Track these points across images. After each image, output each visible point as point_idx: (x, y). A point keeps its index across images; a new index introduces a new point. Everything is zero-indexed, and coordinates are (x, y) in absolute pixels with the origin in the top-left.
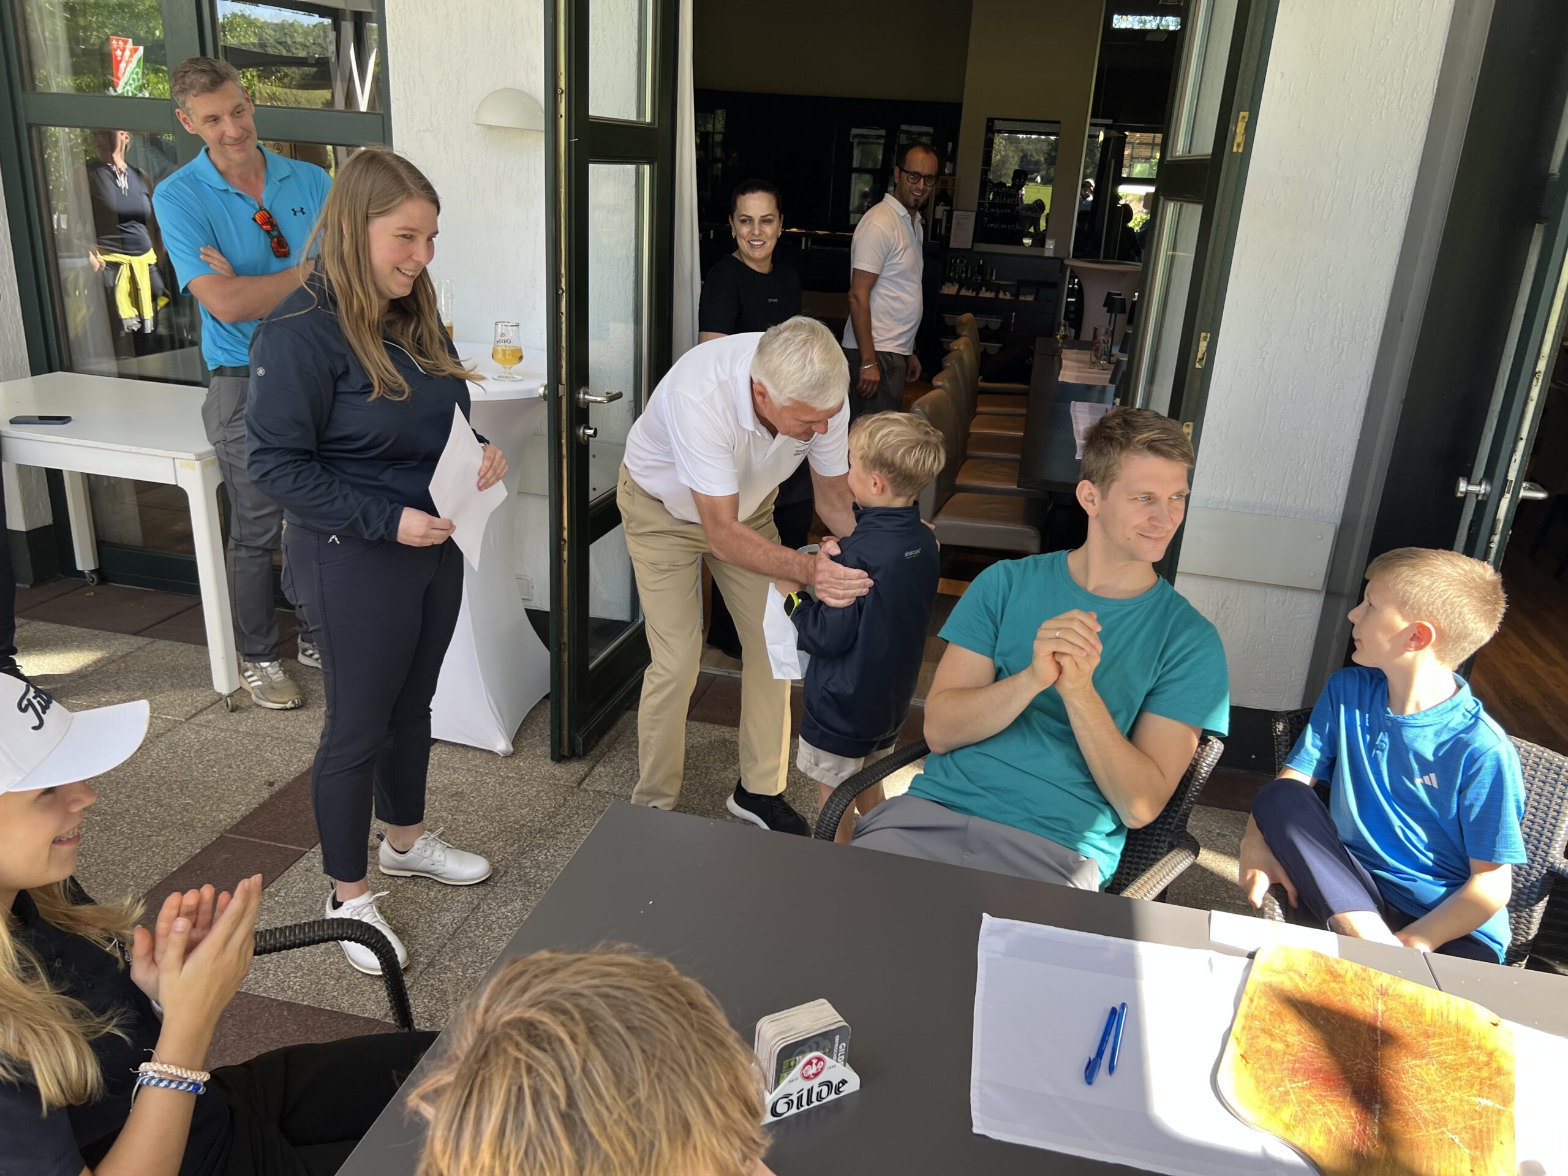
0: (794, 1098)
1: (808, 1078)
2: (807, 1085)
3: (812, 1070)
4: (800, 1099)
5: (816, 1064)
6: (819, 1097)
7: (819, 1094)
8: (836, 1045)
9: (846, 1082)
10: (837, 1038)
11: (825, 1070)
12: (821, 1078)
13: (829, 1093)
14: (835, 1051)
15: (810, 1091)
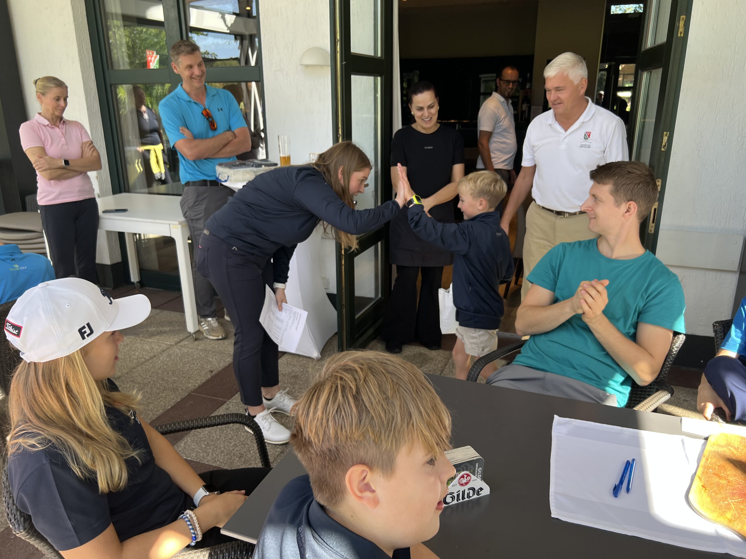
0: (455, 495)
1: (462, 485)
2: (462, 489)
3: (464, 481)
4: (458, 495)
5: (466, 478)
6: (469, 497)
7: (468, 494)
8: (477, 469)
9: (483, 489)
10: (477, 465)
11: (471, 481)
12: (470, 485)
13: (474, 494)
14: (476, 472)
15: (463, 492)
